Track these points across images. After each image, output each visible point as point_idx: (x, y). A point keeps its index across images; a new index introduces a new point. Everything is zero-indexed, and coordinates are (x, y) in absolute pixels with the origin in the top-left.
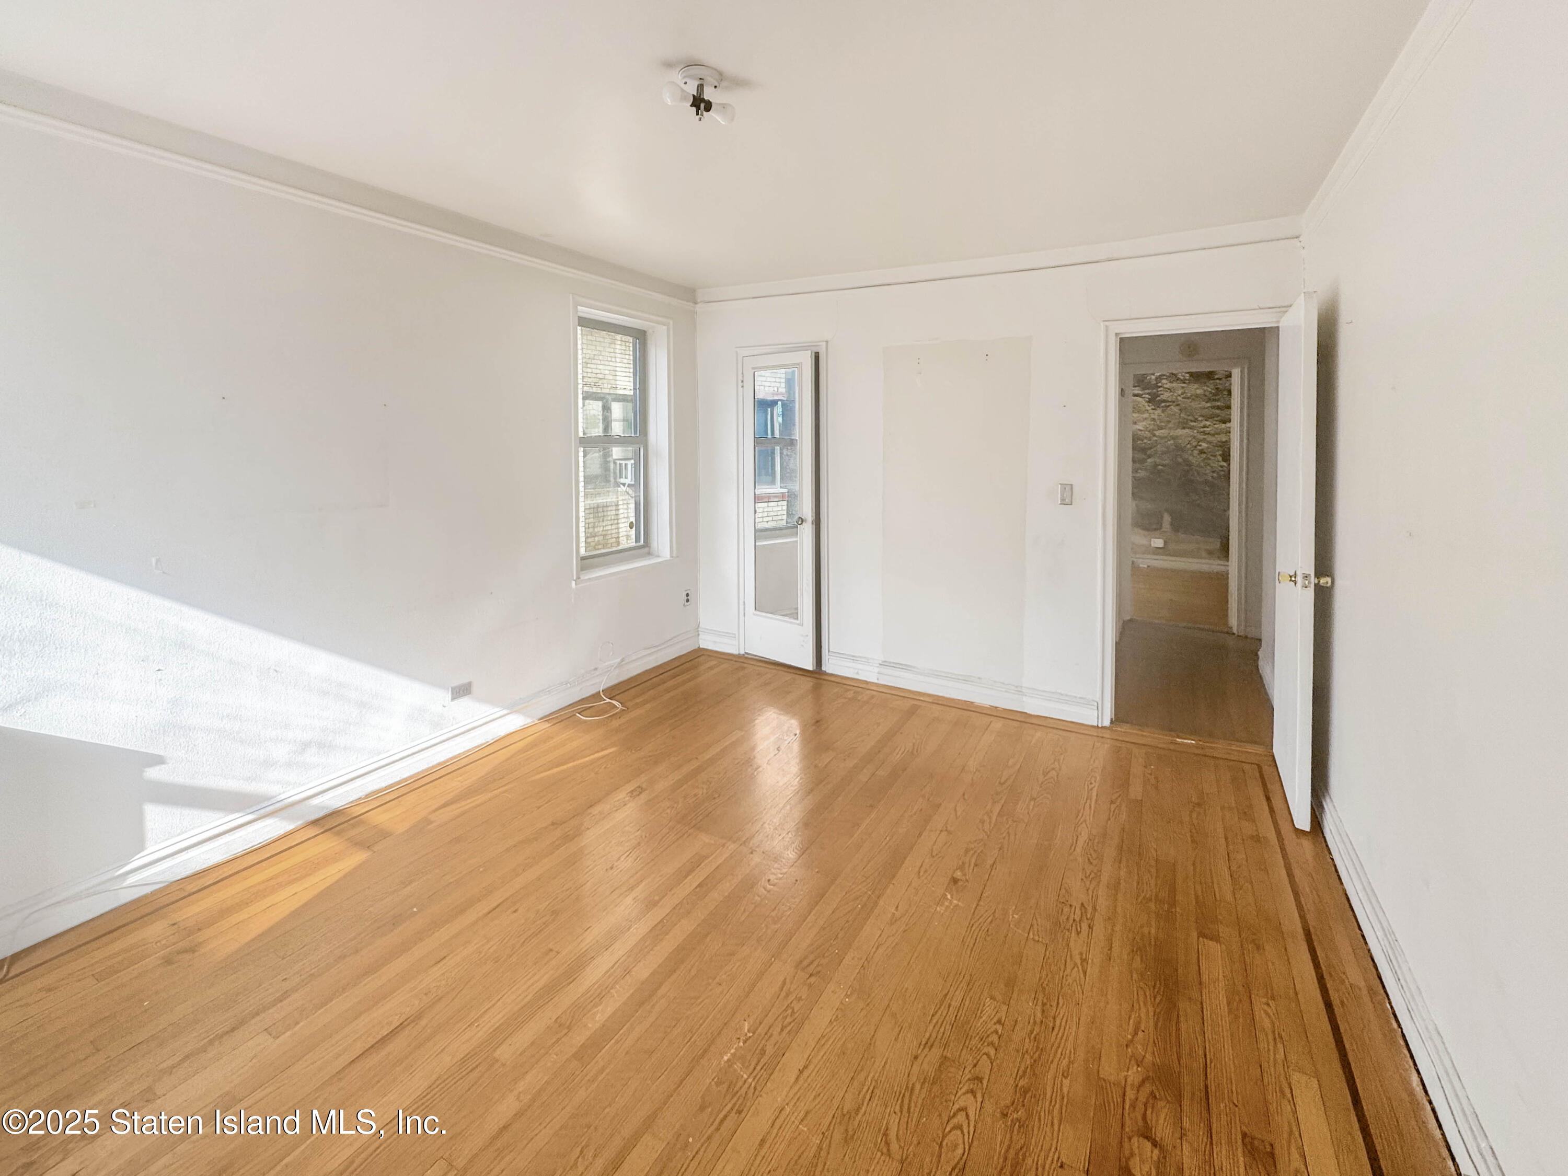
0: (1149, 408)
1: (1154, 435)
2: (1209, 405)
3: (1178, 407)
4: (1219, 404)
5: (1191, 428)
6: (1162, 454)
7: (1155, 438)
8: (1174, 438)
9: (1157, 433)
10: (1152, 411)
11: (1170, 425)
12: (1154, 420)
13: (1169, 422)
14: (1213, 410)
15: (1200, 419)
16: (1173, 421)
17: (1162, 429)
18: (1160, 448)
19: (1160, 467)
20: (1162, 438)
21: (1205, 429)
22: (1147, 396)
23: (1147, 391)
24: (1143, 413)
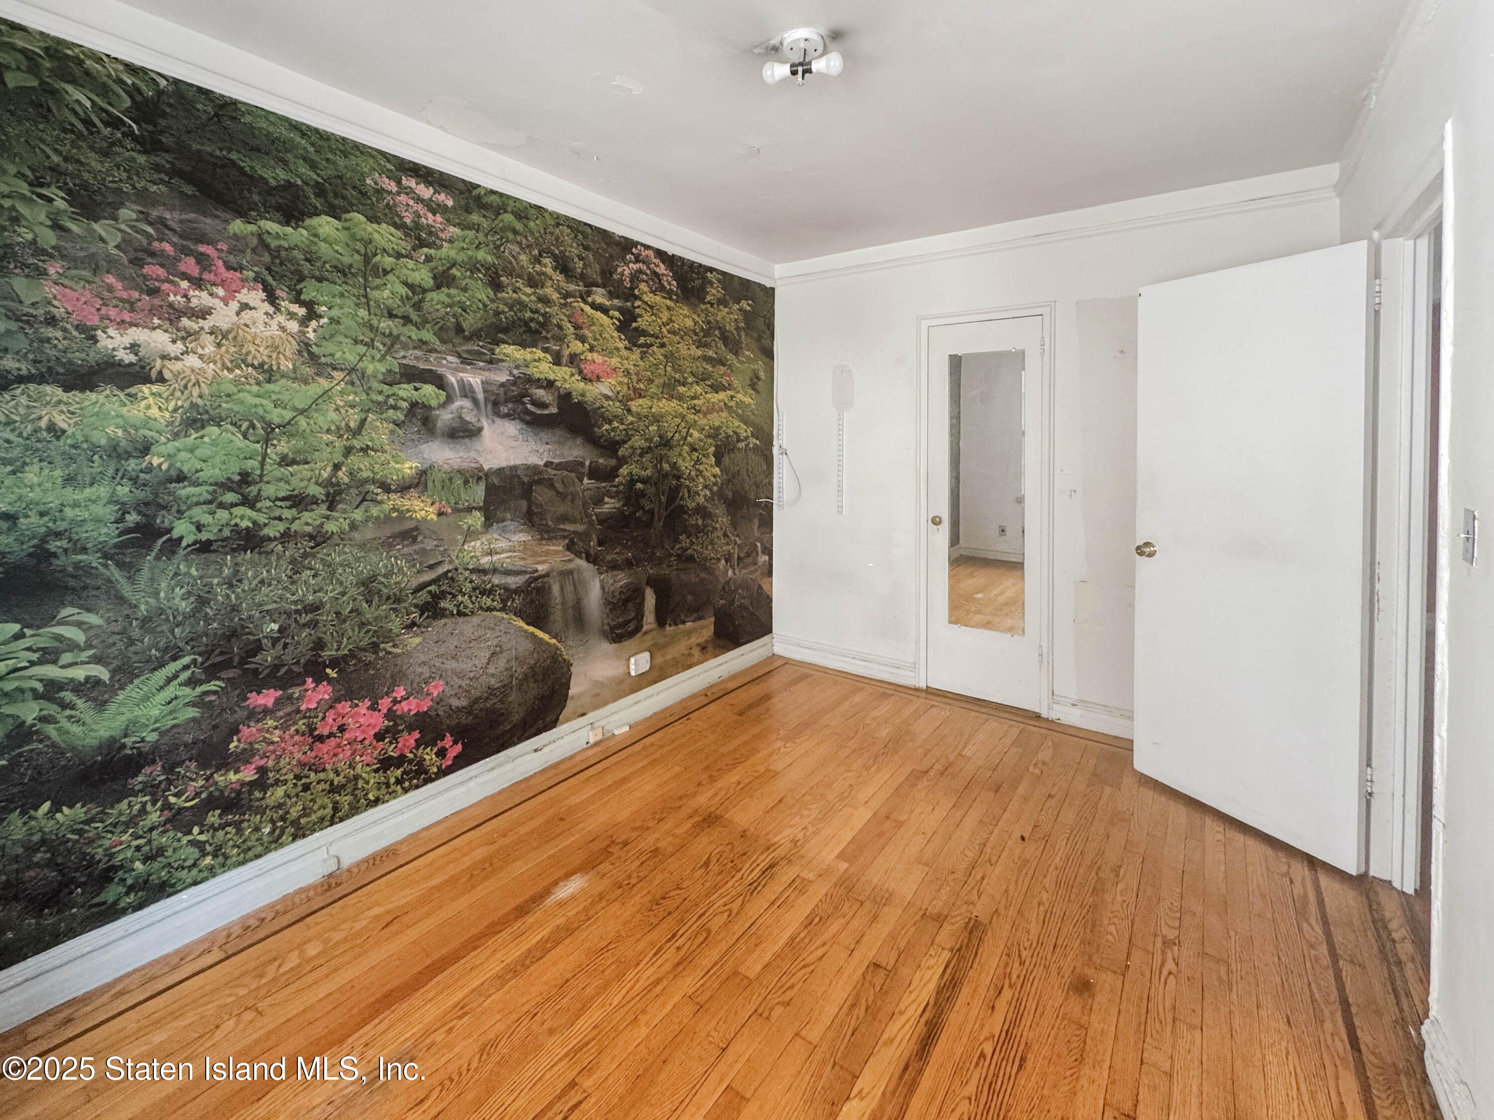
0: (621, 345)
1: (629, 410)
2: (699, 353)
3: (662, 350)
4: (711, 353)
5: (680, 398)
6: (641, 455)
7: (630, 418)
8: (657, 419)
9: (634, 405)
10: (625, 353)
11: (653, 389)
12: (627, 373)
13: (651, 381)
14: (704, 364)
15: (690, 380)
16: (657, 381)
17: (640, 396)
18: (638, 442)
19: (639, 486)
20: (639, 417)
21: (696, 402)
22: (617, 314)
23: (616, 302)
24: (610, 354)
